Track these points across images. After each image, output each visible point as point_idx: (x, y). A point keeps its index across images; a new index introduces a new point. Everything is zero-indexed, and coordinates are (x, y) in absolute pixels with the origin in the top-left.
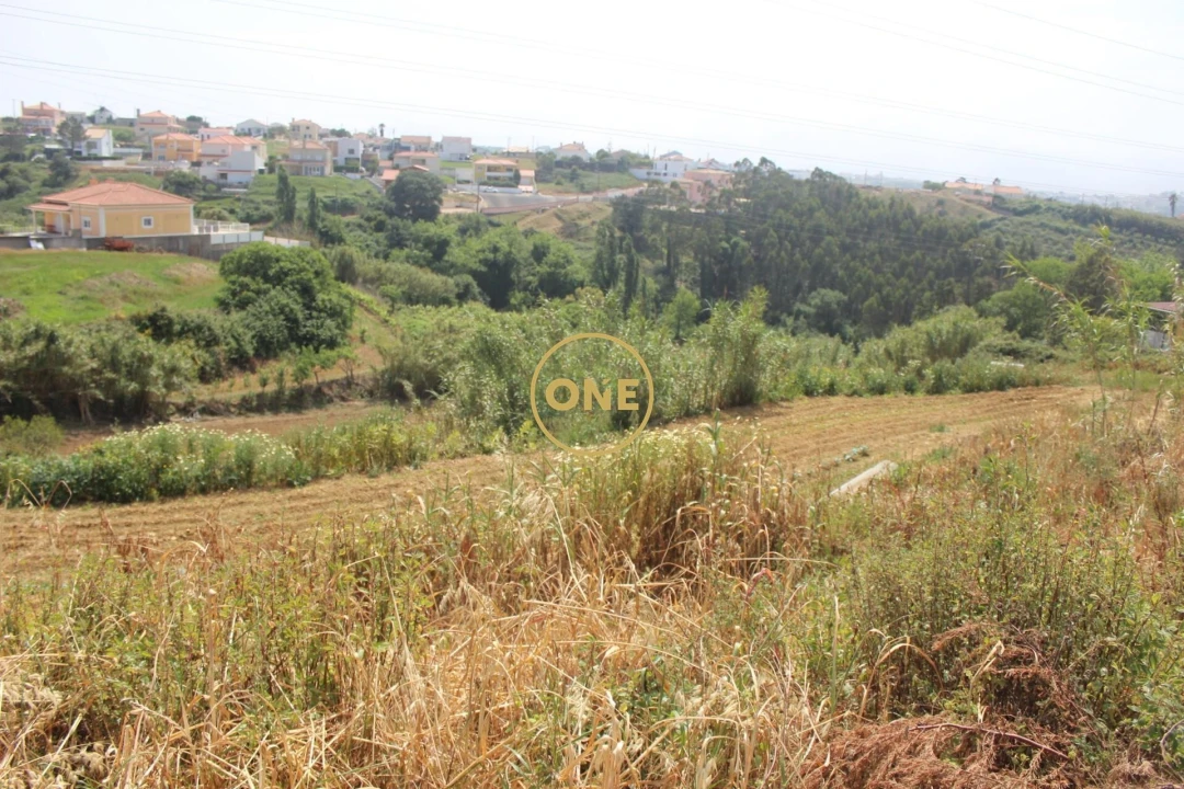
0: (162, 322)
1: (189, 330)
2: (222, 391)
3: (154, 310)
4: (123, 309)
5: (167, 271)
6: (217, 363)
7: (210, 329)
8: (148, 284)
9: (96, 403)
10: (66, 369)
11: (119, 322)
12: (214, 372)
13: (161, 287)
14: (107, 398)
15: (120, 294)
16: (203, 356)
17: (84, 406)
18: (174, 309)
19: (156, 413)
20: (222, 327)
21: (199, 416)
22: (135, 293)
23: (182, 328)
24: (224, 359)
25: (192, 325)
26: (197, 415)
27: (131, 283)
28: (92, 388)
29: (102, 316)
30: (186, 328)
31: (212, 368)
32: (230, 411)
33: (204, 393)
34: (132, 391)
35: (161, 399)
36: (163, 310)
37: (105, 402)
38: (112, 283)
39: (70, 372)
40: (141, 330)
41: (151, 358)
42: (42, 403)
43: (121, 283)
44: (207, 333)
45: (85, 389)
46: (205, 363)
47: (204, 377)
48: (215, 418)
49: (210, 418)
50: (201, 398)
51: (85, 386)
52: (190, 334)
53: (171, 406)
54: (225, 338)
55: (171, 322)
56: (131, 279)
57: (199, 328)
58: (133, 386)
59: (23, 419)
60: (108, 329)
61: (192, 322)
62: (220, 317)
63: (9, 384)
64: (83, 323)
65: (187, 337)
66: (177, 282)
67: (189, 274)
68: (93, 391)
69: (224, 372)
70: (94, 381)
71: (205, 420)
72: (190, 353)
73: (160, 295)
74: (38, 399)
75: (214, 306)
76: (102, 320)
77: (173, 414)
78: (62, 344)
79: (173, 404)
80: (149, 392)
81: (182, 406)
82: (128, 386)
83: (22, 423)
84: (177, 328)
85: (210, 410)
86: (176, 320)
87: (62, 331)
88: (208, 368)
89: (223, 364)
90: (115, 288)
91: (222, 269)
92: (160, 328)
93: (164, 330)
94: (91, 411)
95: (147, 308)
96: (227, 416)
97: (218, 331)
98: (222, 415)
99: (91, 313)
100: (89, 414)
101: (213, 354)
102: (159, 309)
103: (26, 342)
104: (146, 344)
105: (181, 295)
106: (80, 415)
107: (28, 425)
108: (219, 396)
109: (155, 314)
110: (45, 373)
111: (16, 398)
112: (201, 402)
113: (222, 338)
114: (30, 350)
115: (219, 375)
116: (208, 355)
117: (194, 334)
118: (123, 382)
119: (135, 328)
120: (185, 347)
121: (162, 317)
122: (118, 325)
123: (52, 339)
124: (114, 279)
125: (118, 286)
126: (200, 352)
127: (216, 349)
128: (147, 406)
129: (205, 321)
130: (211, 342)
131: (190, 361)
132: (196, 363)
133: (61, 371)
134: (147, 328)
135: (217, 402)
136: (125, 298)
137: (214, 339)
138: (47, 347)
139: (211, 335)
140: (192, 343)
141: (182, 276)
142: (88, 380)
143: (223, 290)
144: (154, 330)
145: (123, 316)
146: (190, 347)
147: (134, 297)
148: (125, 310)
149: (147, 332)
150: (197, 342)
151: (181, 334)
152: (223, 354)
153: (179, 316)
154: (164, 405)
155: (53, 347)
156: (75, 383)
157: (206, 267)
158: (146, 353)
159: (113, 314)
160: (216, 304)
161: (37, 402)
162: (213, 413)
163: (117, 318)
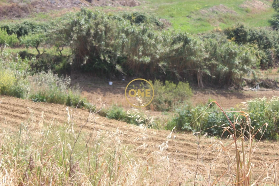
0: (241, 34)
1: (255, 39)
2: (272, 75)
3: (237, 27)
4: (220, 26)
5: (242, 5)
6: (270, 58)
7: (267, 39)
8: (232, 12)
9: (205, 77)
10: (193, 58)
11: (219, 33)
12: (268, 63)
13: (238, 14)
14: (212, 75)
15: (218, 18)
16: (262, 53)
17: (200, 78)
18: (247, 26)
19: (236, 84)
20: (274, 37)
21: (259, 88)
22: (225, 17)
23: (252, 38)
24: (274, 56)
25: (257, 36)
26: (258, 87)
27: (223, 11)
28: (204, 69)
29: (209, 29)
30: (253, 38)
31: (267, 61)
32: (277, 86)
33: (262, 75)
34: (225, 72)
35: (239, 77)
36: (242, 27)
37: (210, 77)
38: (213, 11)
39: (195, 59)
40: (229, 38)
41: (235, 54)
42: (180, 75)
43: (218, 11)
44: (265, 41)
45: (201, 69)
46: (263, 58)
47: (263, 66)
48: (268, 89)
49: (265, 89)
50: (261, 78)
51: (201, 67)
52: (256, 41)
53: (244, 81)
54: (275, 44)
55: (246, 34)
56: (223, 10)
57: (261, 38)
58: (226, 69)
59: (174, 83)
60: (213, 37)
61: (257, 34)
62: (272, 32)
63: (165, 64)
64: (200, 33)
65: (254, 43)
66: (247, 11)
67: (253, 7)
68: (205, 70)
69: (273, 63)
70: (206, 65)
71: (262, 90)
72: (255, 52)
73: (238, 18)
74: (178, 73)
75: (268, 25)
76: (209, 32)
77: (245, 85)
78: (191, 44)
79: (246, 80)
80: (233, 72)
81: (250, 82)
82: (223, 69)
83: (174, 85)
84: (249, 37)
85: (265, 85)
86: (249, 33)
87: (190, 37)
88: (264, 61)
89: (273, 59)
90: (215, 15)
91: (274, 4)
92: (239, 37)
93: (242, 38)
94: (202, 81)
95: (233, 26)
96: (275, 89)
97: (271, 40)
98: (272, 88)
99: (203, 28)
100: (202, 82)
101: (267, 53)
102: (240, 26)
103: (174, 43)
104: (232, 45)
105: (250, 19)
106: (197, 82)
107: (176, 87)
108: (270, 77)
109: (237, 29)
110: (182, 59)
111: (168, 72)
112: (261, 80)
113: (273, 44)
114: (176, 47)
115: (270, 65)
116: (265, 53)
117: (258, 41)
118: (221, 66)
119: (226, 36)
120: (252, 48)
121: (241, 30)
122: (217, 35)
123: (186, 41)
124: (215, 9)
125: (217, 13)
126: (261, 51)
127: (270, 50)
128: (232, 80)
129: (264, 34)
130: (267, 46)
131: (255, 56)
132: (258, 58)
133: (190, 58)
134: (233, 37)
135: (269, 81)
136: (220, 20)
137: (269, 44)
138: (184, 46)
139: (267, 42)
140: (256, 46)
141: (250, 8)
142: (203, 64)
143: (274, 16)
144: (236, 38)
145: (220, 30)
146: (255, 48)
147: (225, 20)
148: (221, 27)
149: (232, 39)
150: (259, 45)
151: (251, 41)
152: (273, 53)
153: (250, 30)
154: (241, 80)
155: (187, 45)
156: (196, 65)
157: (262, 3)
158: (233, 51)
159: (215, 29)
160: (269, 24)
161: (177, 75)
162: (267, 87)
163: (217, 31)
